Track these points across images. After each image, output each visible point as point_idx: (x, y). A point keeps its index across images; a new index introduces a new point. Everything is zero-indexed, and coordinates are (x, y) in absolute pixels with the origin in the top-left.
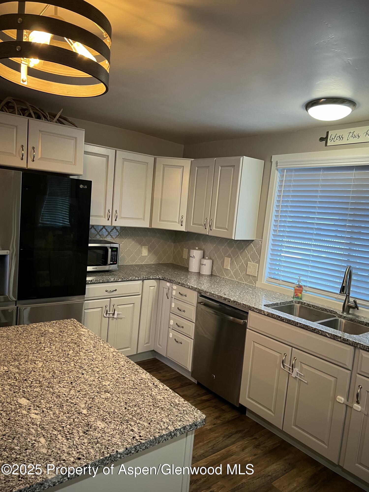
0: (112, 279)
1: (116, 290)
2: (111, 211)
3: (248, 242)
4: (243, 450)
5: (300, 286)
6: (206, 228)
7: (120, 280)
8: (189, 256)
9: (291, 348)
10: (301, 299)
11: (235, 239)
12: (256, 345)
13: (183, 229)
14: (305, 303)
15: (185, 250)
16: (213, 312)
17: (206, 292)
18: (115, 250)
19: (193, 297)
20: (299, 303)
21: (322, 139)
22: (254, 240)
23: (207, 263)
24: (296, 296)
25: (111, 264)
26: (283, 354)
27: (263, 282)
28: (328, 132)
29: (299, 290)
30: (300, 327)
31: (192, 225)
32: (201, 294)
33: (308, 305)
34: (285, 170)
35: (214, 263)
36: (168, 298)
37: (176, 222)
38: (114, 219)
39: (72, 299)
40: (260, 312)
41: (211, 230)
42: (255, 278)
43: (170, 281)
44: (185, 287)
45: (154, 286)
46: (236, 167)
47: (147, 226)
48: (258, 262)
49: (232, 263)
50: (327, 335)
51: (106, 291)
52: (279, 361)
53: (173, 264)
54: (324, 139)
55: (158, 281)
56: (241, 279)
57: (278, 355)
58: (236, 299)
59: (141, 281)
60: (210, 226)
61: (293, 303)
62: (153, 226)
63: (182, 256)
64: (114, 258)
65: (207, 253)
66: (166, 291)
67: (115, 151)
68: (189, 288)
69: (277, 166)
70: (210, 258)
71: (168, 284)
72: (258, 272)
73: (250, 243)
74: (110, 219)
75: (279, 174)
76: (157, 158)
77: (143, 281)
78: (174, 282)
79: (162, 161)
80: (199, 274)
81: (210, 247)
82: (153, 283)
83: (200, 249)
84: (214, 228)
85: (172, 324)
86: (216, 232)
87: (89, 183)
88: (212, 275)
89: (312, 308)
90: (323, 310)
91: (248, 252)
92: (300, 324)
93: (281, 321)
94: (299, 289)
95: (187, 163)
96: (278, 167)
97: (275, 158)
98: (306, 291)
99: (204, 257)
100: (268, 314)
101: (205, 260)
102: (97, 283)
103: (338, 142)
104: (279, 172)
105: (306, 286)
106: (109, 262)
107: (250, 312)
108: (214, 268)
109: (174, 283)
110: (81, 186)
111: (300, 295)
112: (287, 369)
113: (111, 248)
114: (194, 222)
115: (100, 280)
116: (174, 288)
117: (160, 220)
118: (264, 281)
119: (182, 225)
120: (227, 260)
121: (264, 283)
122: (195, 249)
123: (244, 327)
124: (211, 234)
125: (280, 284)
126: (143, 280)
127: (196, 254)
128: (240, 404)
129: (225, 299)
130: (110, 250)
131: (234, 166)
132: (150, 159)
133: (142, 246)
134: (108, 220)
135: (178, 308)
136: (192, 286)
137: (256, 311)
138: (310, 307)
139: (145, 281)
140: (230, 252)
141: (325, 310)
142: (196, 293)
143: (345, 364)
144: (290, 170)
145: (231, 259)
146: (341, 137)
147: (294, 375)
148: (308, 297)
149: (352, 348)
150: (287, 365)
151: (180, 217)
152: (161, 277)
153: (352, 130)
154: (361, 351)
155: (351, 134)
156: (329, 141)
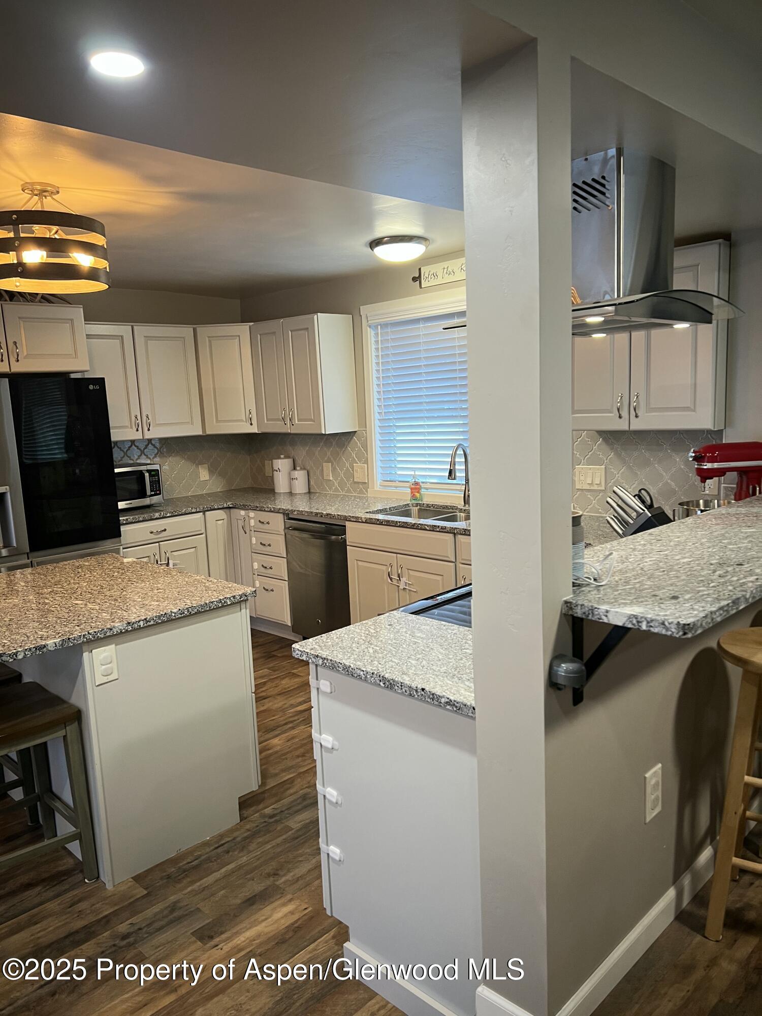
0: (157, 515)
1: (165, 530)
2: (139, 417)
3: (348, 436)
5: (417, 484)
6: (285, 424)
7: (168, 515)
8: (273, 470)
9: (396, 555)
10: (420, 500)
11: (327, 433)
12: (360, 563)
13: (254, 430)
14: (425, 504)
15: (267, 463)
17: (293, 511)
18: (154, 474)
19: (278, 522)
20: (417, 505)
21: (414, 279)
22: (356, 432)
23: (300, 475)
24: (414, 497)
25: (152, 496)
26: (388, 565)
27: (376, 489)
28: (420, 269)
29: (416, 489)
31: (266, 422)
32: (287, 515)
33: (428, 505)
34: (379, 327)
35: (311, 475)
36: (246, 533)
37: (241, 421)
38: (146, 429)
39: (104, 544)
40: (357, 520)
41: (293, 425)
42: (366, 485)
43: (244, 507)
44: (265, 511)
45: (223, 519)
46: (309, 330)
47: (199, 432)
48: (366, 462)
49: (334, 469)
51: (152, 533)
52: (385, 575)
53: (252, 488)
54: (417, 279)
55: (227, 510)
56: (348, 491)
57: (384, 568)
59: (202, 513)
60: (291, 419)
61: (409, 506)
62: (209, 432)
63: (265, 474)
64: (156, 486)
65: (299, 461)
66: (241, 523)
67: (130, 327)
68: (271, 511)
70: (303, 469)
71: (243, 513)
72: (368, 475)
73: (353, 436)
74: (140, 429)
75: (373, 333)
76: (198, 329)
77: (204, 514)
78: (250, 507)
79: (205, 331)
80: (291, 494)
81: (301, 452)
82: (221, 514)
83: (287, 457)
84: (297, 422)
85: (257, 568)
86: (300, 427)
87: (101, 382)
88: (309, 492)
89: (432, 508)
90: (444, 508)
91: (352, 449)
92: (400, 522)
94: (416, 488)
95: (243, 330)
96: (369, 322)
97: (364, 310)
98: (427, 489)
99: (295, 469)
100: (366, 521)
101: (296, 472)
102: (135, 522)
103: (433, 282)
104: (372, 329)
105: (425, 483)
106: (149, 492)
107: (348, 524)
108: (312, 483)
109: (250, 509)
110: (91, 387)
111: (418, 495)
112: (395, 582)
113: (149, 471)
114: (269, 417)
115: (139, 517)
116: (250, 516)
117: (217, 421)
118: (377, 487)
119: (251, 424)
120: (327, 467)
121: (378, 489)
122: (279, 458)
123: (344, 544)
124: (296, 430)
125: (396, 487)
126: (204, 512)
127: (282, 465)
129: (317, 514)
130: (147, 475)
131: (308, 328)
132: (186, 331)
133: (197, 465)
134: (137, 430)
135: (261, 543)
136: (274, 508)
137: (353, 520)
138: (430, 507)
139: (207, 513)
140: (329, 454)
141: (447, 507)
142: (281, 516)
143: (448, 557)
144: (385, 325)
145: (332, 465)
146: (435, 275)
147: (401, 587)
148: (429, 497)
149: (451, 535)
150: (395, 577)
151: (248, 413)
152: (229, 504)
153: (445, 264)
154: (459, 536)
155: (446, 270)
156: (423, 281)
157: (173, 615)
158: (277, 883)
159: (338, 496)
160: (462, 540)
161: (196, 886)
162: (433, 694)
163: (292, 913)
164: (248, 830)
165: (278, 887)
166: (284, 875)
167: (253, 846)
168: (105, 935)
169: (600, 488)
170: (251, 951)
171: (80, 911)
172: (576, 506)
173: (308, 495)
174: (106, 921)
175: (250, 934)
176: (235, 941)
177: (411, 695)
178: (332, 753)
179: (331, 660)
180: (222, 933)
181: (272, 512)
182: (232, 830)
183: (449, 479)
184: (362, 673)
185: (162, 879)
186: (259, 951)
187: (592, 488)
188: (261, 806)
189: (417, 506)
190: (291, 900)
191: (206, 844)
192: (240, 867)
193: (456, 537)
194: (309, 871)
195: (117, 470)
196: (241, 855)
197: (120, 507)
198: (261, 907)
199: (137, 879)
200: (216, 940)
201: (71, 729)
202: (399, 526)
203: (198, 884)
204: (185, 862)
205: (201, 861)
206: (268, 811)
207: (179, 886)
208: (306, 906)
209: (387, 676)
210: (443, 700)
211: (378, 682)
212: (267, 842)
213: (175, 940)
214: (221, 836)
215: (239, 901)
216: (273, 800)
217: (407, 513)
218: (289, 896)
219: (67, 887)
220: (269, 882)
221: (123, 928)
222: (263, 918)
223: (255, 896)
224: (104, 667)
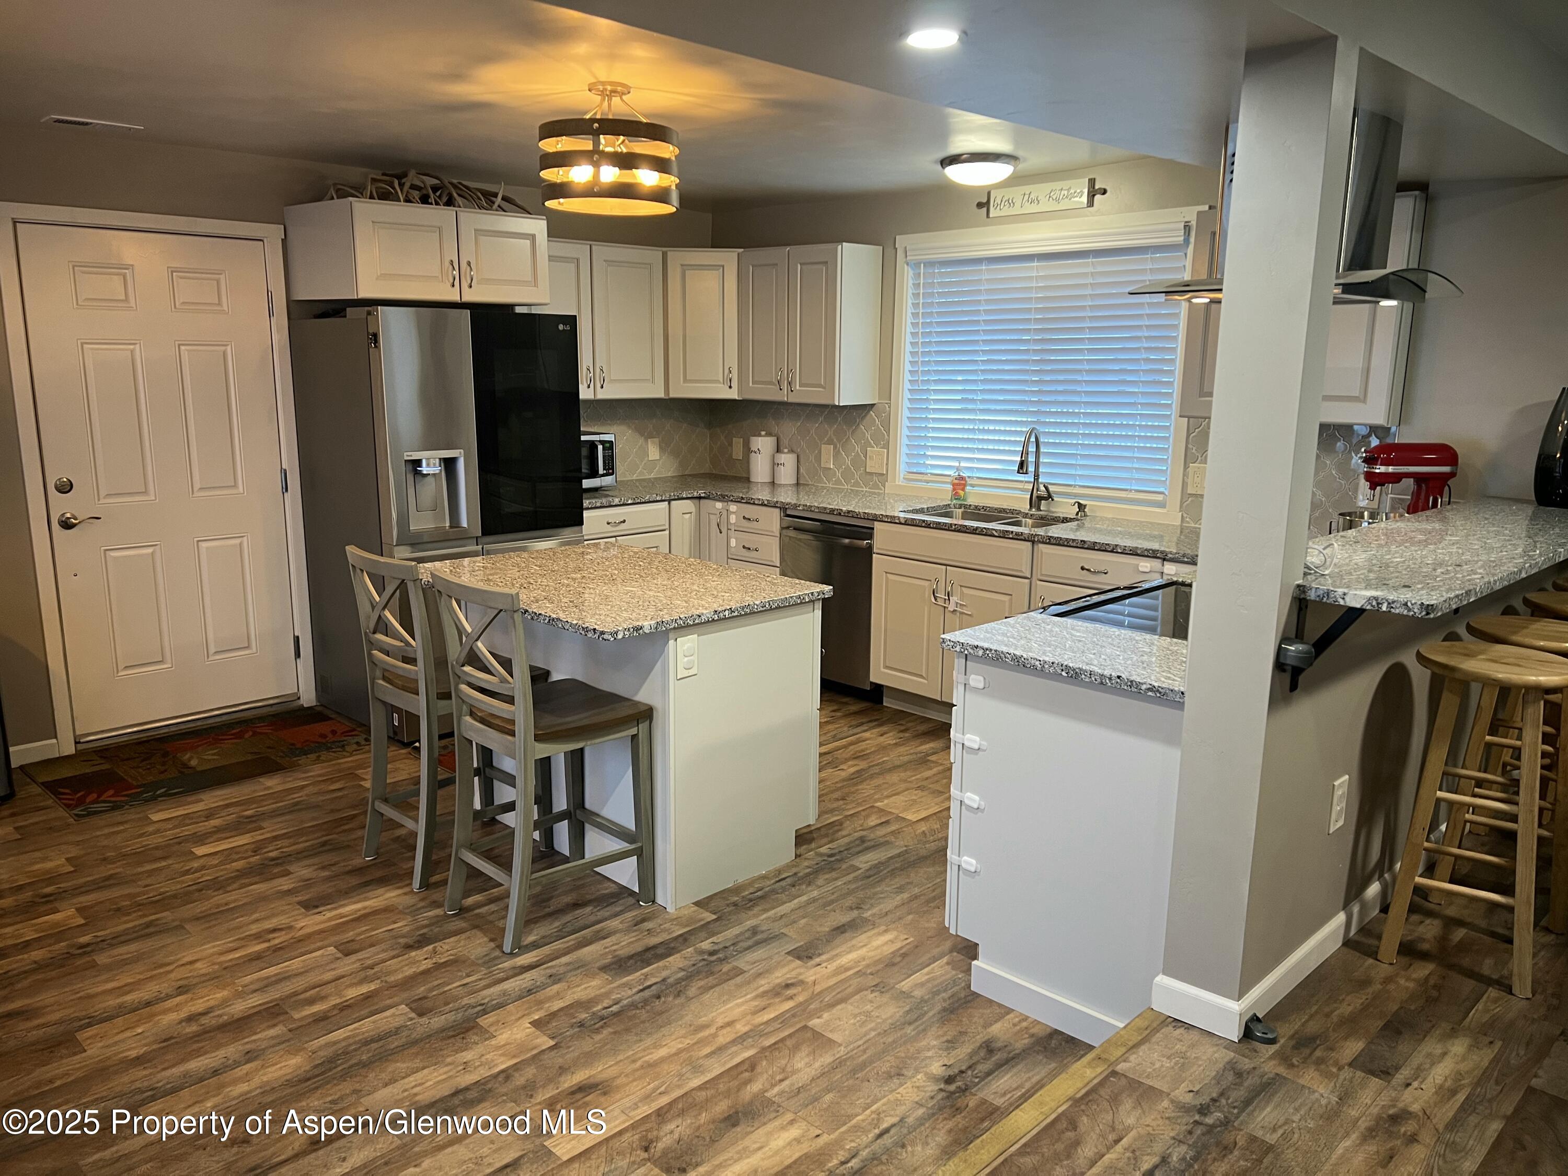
0: (616, 501)
1: (624, 521)
2: (592, 370)
3: (863, 410)
5: (962, 478)
6: (781, 389)
7: (630, 502)
8: (748, 450)
9: (944, 567)
10: (964, 500)
11: (841, 404)
12: (890, 577)
13: (733, 394)
14: (970, 505)
15: (738, 443)
16: (812, 538)
17: (796, 506)
18: (609, 446)
19: (772, 520)
20: (960, 506)
21: (980, 205)
22: (873, 405)
23: (787, 460)
24: (956, 496)
25: (603, 475)
26: (933, 580)
27: (896, 483)
28: (989, 192)
29: (960, 484)
31: (751, 385)
32: (785, 511)
33: (976, 507)
34: (922, 265)
35: (802, 460)
36: (721, 533)
37: (717, 381)
38: (599, 386)
39: (564, 533)
40: (893, 520)
41: (792, 391)
42: (883, 477)
43: (723, 498)
44: (754, 504)
45: (691, 513)
46: (830, 265)
47: (661, 394)
48: (886, 446)
49: (837, 454)
50: (996, 532)
51: (608, 523)
52: (928, 593)
53: (710, 475)
54: (984, 205)
55: (696, 501)
56: (857, 484)
57: (926, 584)
58: (851, 509)
59: (667, 503)
60: (790, 383)
61: (951, 506)
62: (673, 394)
63: (731, 455)
64: (609, 463)
65: (785, 441)
66: (714, 520)
67: (589, 247)
68: (763, 505)
69: (906, 256)
70: (792, 451)
71: (719, 505)
72: (887, 464)
73: (869, 412)
74: (592, 385)
75: (911, 273)
76: (669, 253)
77: (669, 504)
78: (731, 498)
79: (679, 257)
80: (772, 483)
81: (789, 428)
82: (688, 505)
83: (769, 434)
84: (798, 387)
86: (801, 394)
87: (571, 321)
88: (798, 484)
89: (982, 512)
90: (1000, 512)
91: (867, 430)
93: (930, 528)
94: (960, 483)
95: (729, 258)
96: (908, 258)
97: (902, 241)
98: (972, 486)
99: (778, 451)
100: (906, 522)
101: (783, 456)
102: (591, 508)
103: (1006, 211)
104: (913, 269)
105: (973, 478)
106: (601, 471)
107: (877, 525)
108: (802, 470)
109: (732, 501)
110: (561, 327)
111: (962, 493)
112: (941, 602)
113: (603, 442)
114: (756, 379)
115: (596, 502)
116: (731, 510)
117: (685, 380)
118: (900, 481)
119: (730, 387)
120: (827, 451)
121: (901, 484)
122: (760, 435)
123: (869, 550)
124: (792, 399)
125: (927, 482)
126: (669, 501)
127: (763, 444)
128: (872, 683)
129: (832, 511)
130: (600, 447)
131: (826, 263)
132: (654, 256)
133: (646, 439)
134: (589, 387)
135: (744, 547)
136: (768, 500)
137: (885, 520)
138: (979, 510)
139: (673, 503)
140: (831, 433)
141: (1004, 511)
142: (778, 510)
143: (1021, 571)
144: (930, 264)
145: (835, 448)
146: (1011, 203)
147: (951, 607)
148: (975, 497)
149: (1029, 544)
150: (940, 595)
151: (727, 371)
152: (702, 493)
153: (1027, 189)
154: (1041, 546)
155: (1027, 197)
156: (992, 209)
157: (756, 607)
158: (864, 915)
159: (842, 490)
160: (1044, 551)
161: (771, 913)
162: (1132, 682)
163: (892, 941)
164: (808, 867)
165: (866, 920)
166: (869, 909)
167: (820, 882)
168: (689, 950)
170: (860, 971)
171: (649, 929)
172: (1185, 515)
173: (794, 489)
174: (684, 939)
175: (853, 956)
176: (839, 962)
177: (1102, 683)
178: (977, 754)
179: (996, 651)
180: (820, 955)
181: (765, 505)
182: (788, 867)
183: (1018, 472)
184: (1037, 663)
185: (728, 905)
186: (869, 971)
188: (813, 845)
189: (960, 508)
190: (886, 931)
191: (764, 877)
192: (814, 900)
193: (1036, 547)
194: (896, 907)
195: (583, 438)
196: (809, 889)
197: (584, 486)
198: (854, 935)
199: (697, 904)
200: (818, 960)
201: (643, 727)
203: (773, 912)
204: (747, 893)
205: (765, 892)
206: (823, 850)
207: (751, 913)
208: (906, 937)
209: (1071, 665)
210: (1144, 687)
211: (1059, 671)
212: (836, 879)
213: (771, 958)
214: (779, 871)
215: (827, 929)
216: (825, 840)
217: (947, 515)
218: (883, 928)
219: (618, 909)
220: (855, 913)
221: (706, 945)
222: (861, 944)
223: (844, 925)
224: (686, 659)
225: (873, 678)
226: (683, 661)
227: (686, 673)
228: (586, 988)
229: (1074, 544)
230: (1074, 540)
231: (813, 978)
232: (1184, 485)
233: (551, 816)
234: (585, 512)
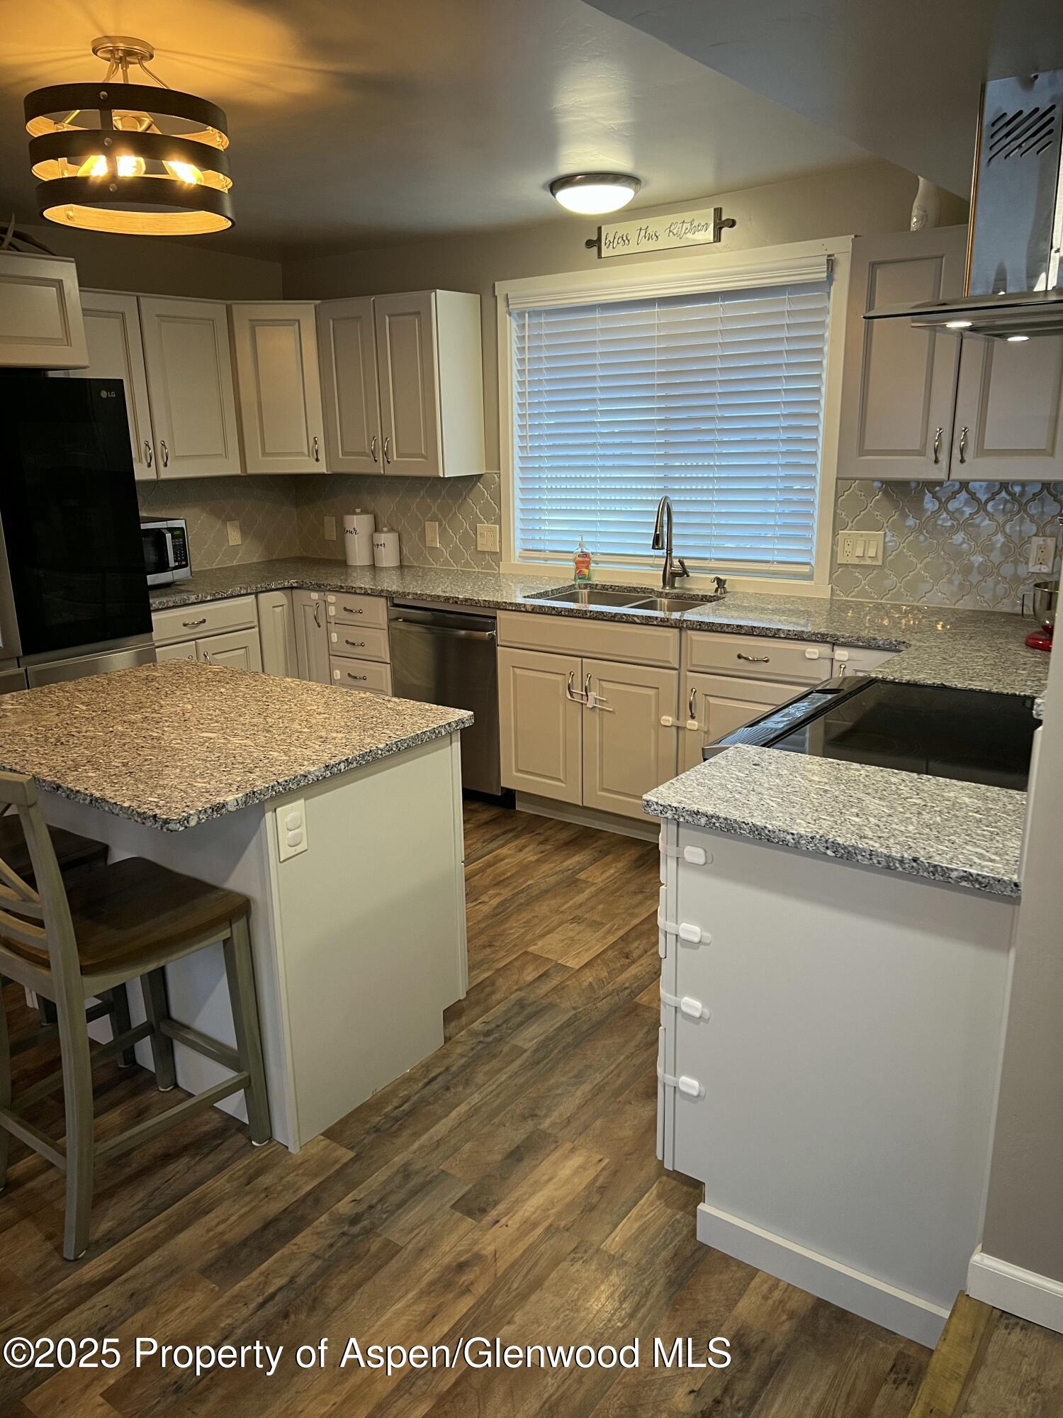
0: (193, 598)
1: (204, 621)
2: (151, 445)
3: (467, 482)
4: (520, 850)
5: (585, 555)
6: (376, 461)
7: (209, 598)
8: (342, 531)
9: (580, 659)
10: (589, 579)
11: (446, 477)
12: (518, 672)
13: (321, 468)
14: (597, 585)
15: (330, 521)
16: (425, 631)
17: (404, 595)
18: (179, 534)
19: (378, 611)
20: (586, 586)
21: (590, 244)
22: (480, 476)
23: (388, 540)
24: (580, 575)
25: (176, 568)
26: (568, 674)
27: (513, 562)
28: (600, 229)
29: (583, 562)
30: (590, 618)
31: (340, 456)
32: (392, 600)
33: (603, 586)
34: (527, 315)
35: (404, 541)
36: (319, 626)
37: (302, 454)
38: (161, 464)
39: (130, 643)
40: (518, 608)
41: (389, 462)
42: (496, 556)
43: (319, 588)
44: (356, 593)
45: (282, 606)
46: (423, 316)
47: (237, 471)
48: (498, 521)
49: (443, 531)
50: (636, 619)
51: (185, 625)
52: (562, 689)
53: (300, 558)
54: (594, 243)
55: (288, 592)
56: (467, 564)
57: (560, 678)
58: (468, 596)
59: (253, 596)
60: (385, 454)
61: (575, 588)
62: (252, 470)
63: (323, 537)
64: (181, 553)
65: (383, 519)
66: (310, 612)
67: (135, 298)
68: (366, 594)
69: (508, 306)
70: (392, 530)
71: (315, 596)
72: (500, 541)
73: (476, 484)
74: (153, 463)
75: (514, 325)
76: (234, 307)
77: (256, 597)
78: (329, 587)
79: (245, 311)
80: (373, 567)
81: (387, 504)
82: (279, 597)
83: (365, 512)
84: (395, 458)
85: (339, 677)
86: (400, 465)
87: (117, 385)
88: (401, 567)
89: (610, 591)
90: (629, 591)
91: (473, 505)
92: (591, 611)
93: (558, 615)
94: (584, 560)
95: (305, 311)
96: (511, 307)
97: (502, 288)
98: (597, 563)
99: (377, 529)
100: (533, 609)
101: (383, 535)
102: (162, 609)
103: (621, 249)
104: (514, 318)
105: (596, 553)
106: (172, 563)
107: (500, 614)
108: (405, 551)
109: (329, 590)
110: (104, 394)
111: (586, 571)
112: (577, 698)
113: (171, 530)
114: (346, 450)
115: (167, 602)
116: (329, 600)
117: (264, 454)
118: (515, 559)
119: (317, 460)
120: (432, 530)
121: (516, 562)
122: (355, 513)
123: (492, 643)
124: (390, 471)
125: (546, 560)
126: (256, 594)
127: (359, 523)
128: (502, 788)
129: (447, 599)
130: (168, 536)
131: (419, 313)
132: (214, 309)
133: (224, 522)
134: (149, 465)
135: (347, 642)
136: (371, 589)
137: (510, 608)
138: (607, 590)
139: (261, 595)
140: (434, 509)
141: (634, 589)
142: (383, 600)
143: (669, 662)
144: (535, 313)
145: (440, 525)
146: (625, 240)
147: (590, 705)
148: (601, 574)
149: (676, 631)
150: (577, 690)
151: (311, 441)
152: (293, 582)
153: (643, 223)
154: (690, 632)
155: (643, 232)
156: (603, 247)
157: (380, 752)
158: (542, 1127)
159: (448, 572)
160: (694, 638)
161: (424, 1138)
162: (935, 866)
163: (583, 1167)
164: (462, 1056)
165: (545, 1135)
166: (546, 1116)
167: (480, 1078)
168: (322, 1219)
169: (874, 563)
170: (551, 1225)
171: (266, 1189)
172: (835, 587)
173: (399, 573)
174: (315, 1199)
175: (538, 1200)
176: (520, 1213)
177: (889, 867)
178: (697, 948)
179: (726, 819)
180: (496, 1203)
181: (368, 594)
182: (437, 1058)
183: (653, 548)
184: (789, 837)
185: (368, 1133)
186: (563, 1224)
187: (862, 563)
188: (464, 1020)
189: (586, 588)
190: (573, 1150)
191: (407, 1080)
192: (476, 1110)
193: (683, 634)
194: (580, 1108)
195: (143, 526)
196: (468, 1091)
197: (149, 583)
198: (534, 1163)
199: (328, 1134)
200: (493, 1213)
201: (239, 926)
202: (589, 618)
203: (426, 1136)
204: (390, 1107)
205: (413, 1104)
206: (477, 1026)
207: (399, 1141)
208: (599, 1157)
209: (840, 840)
210: (954, 875)
211: (823, 850)
212: (499, 1070)
213: (431, 1218)
214: (427, 1067)
215: (499, 1157)
216: (477, 1010)
217: (573, 598)
218: (568, 1145)
220: (529, 1125)
221: (344, 1207)
222: (545, 1178)
223: (518, 1147)
224: (290, 833)
225: (505, 783)
226: (286, 837)
227: (292, 851)
228: (182, 1312)
229: (729, 630)
230: (728, 625)
231: (491, 1248)
232: (834, 554)
233: (129, 1033)
234: (152, 614)
